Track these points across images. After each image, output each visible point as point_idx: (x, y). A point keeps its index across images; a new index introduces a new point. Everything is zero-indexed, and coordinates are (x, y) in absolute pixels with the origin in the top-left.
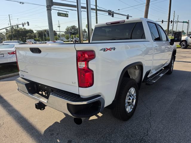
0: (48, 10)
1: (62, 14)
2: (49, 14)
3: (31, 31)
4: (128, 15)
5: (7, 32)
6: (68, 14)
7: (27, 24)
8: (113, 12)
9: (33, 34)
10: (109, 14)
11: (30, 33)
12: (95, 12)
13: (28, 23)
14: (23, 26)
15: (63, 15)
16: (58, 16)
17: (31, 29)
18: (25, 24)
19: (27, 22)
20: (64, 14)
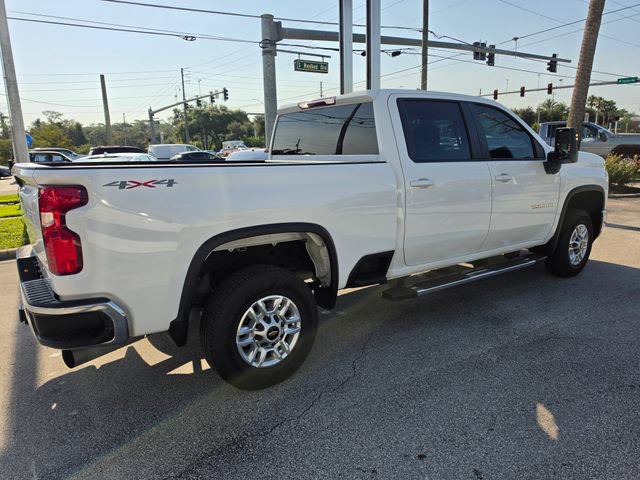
0: (264, 53)
1: (309, 63)
2: (269, 66)
3: (241, 117)
4: (555, 55)
5: (177, 117)
6: (326, 65)
7: (222, 96)
8: (493, 47)
9: (245, 123)
10: (478, 56)
11: (238, 121)
12: (421, 51)
13: (225, 91)
14: (213, 101)
15: (311, 66)
16: (296, 70)
17: (242, 110)
18: (217, 94)
19: (222, 90)
20: (314, 63)
